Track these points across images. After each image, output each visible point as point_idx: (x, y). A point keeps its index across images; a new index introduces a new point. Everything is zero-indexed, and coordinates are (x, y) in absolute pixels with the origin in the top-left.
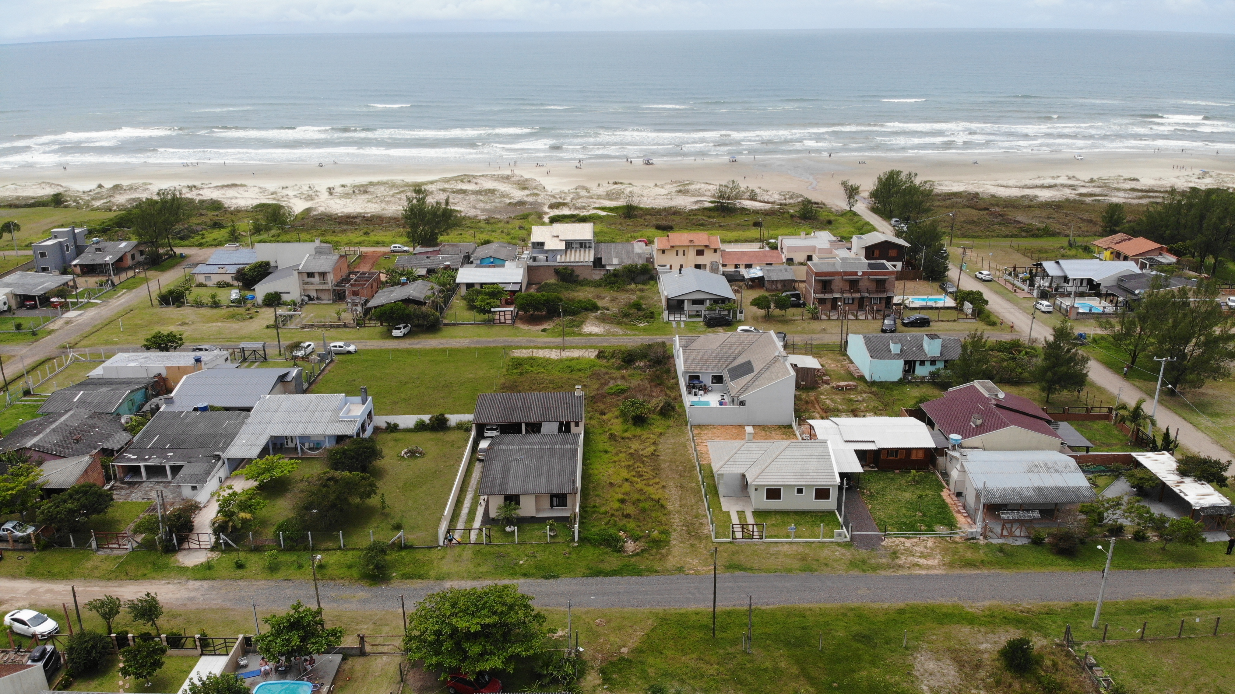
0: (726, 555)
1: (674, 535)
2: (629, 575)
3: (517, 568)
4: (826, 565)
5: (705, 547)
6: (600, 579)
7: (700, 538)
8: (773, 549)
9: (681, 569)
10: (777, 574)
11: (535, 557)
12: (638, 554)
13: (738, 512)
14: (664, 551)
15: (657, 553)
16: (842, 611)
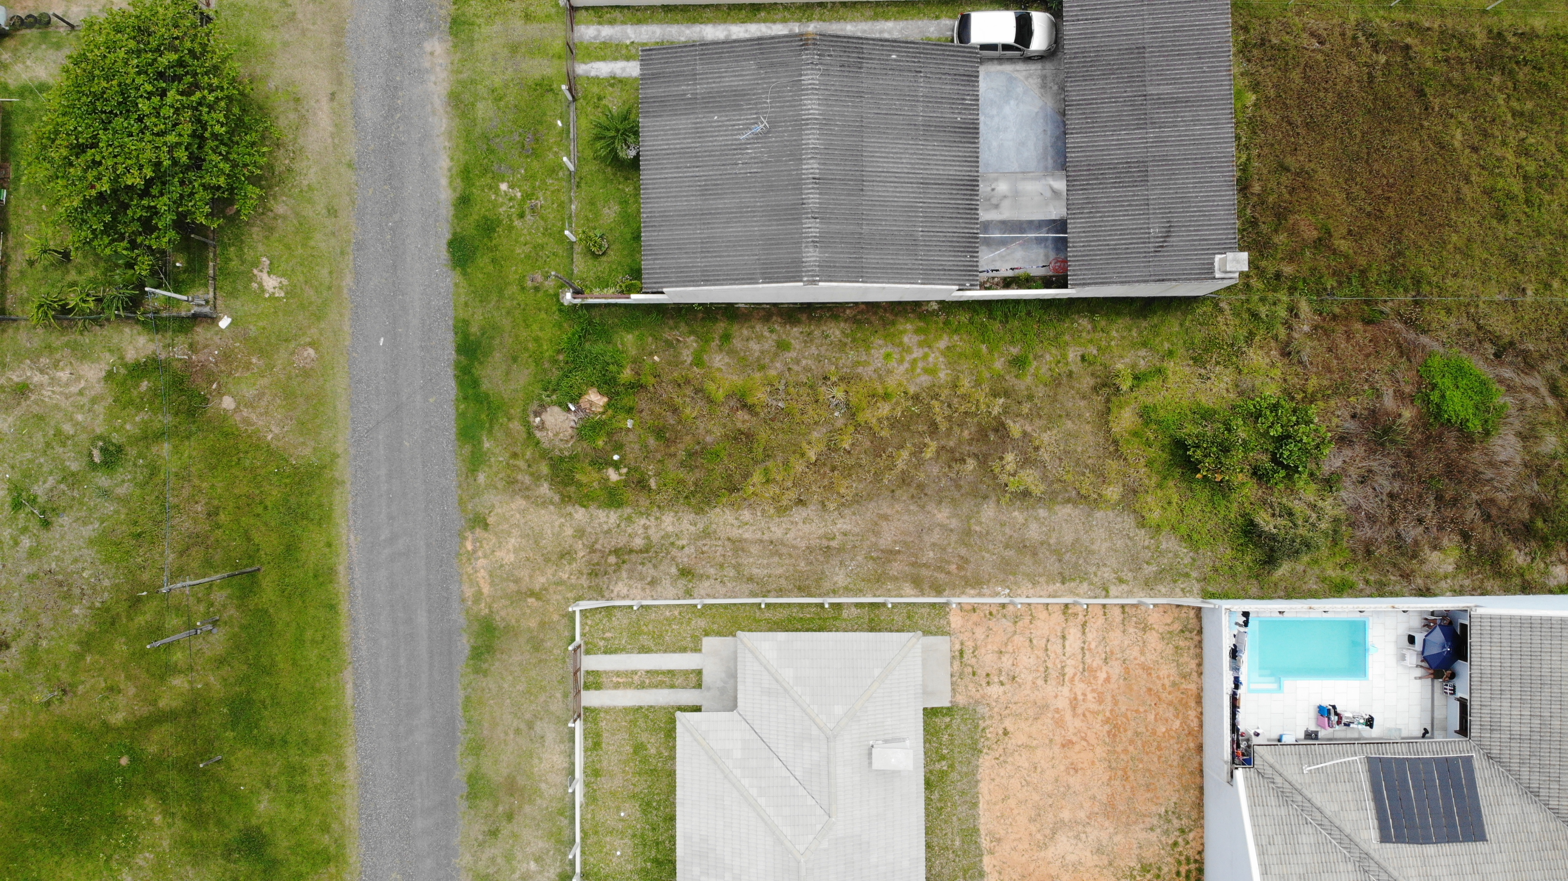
0: (533, 624)
1: (608, 518)
2: (462, 415)
3: (487, 180)
4: (494, 833)
5: (561, 582)
6: (449, 353)
7: (593, 574)
8: (549, 731)
9: (480, 522)
10: (461, 725)
11: (522, 216)
12: (530, 434)
13: (699, 673)
14: (545, 489)
15: (537, 478)
16: (335, 826)
